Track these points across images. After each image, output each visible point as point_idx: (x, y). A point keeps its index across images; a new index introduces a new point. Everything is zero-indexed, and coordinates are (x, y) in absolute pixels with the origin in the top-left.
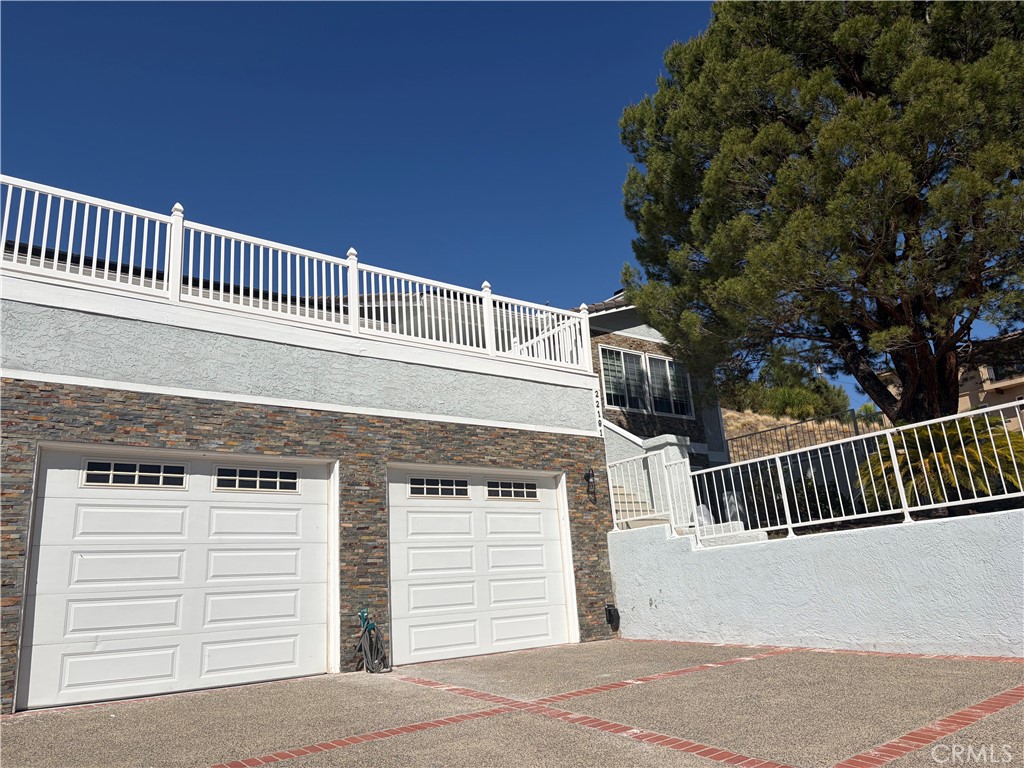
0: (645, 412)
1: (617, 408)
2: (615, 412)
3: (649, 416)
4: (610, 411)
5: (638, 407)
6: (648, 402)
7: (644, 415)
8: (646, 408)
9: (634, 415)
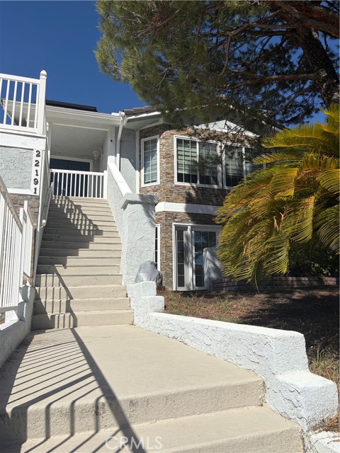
0: (216, 187)
1: (187, 184)
2: (184, 187)
3: (218, 190)
4: (179, 186)
5: (209, 183)
6: (219, 179)
7: (214, 189)
8: (217, 184)
9: (204, 189)
